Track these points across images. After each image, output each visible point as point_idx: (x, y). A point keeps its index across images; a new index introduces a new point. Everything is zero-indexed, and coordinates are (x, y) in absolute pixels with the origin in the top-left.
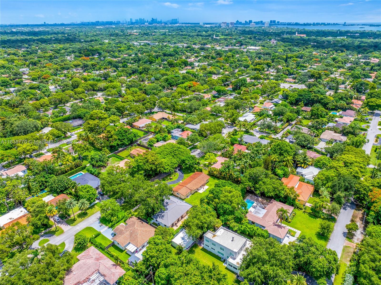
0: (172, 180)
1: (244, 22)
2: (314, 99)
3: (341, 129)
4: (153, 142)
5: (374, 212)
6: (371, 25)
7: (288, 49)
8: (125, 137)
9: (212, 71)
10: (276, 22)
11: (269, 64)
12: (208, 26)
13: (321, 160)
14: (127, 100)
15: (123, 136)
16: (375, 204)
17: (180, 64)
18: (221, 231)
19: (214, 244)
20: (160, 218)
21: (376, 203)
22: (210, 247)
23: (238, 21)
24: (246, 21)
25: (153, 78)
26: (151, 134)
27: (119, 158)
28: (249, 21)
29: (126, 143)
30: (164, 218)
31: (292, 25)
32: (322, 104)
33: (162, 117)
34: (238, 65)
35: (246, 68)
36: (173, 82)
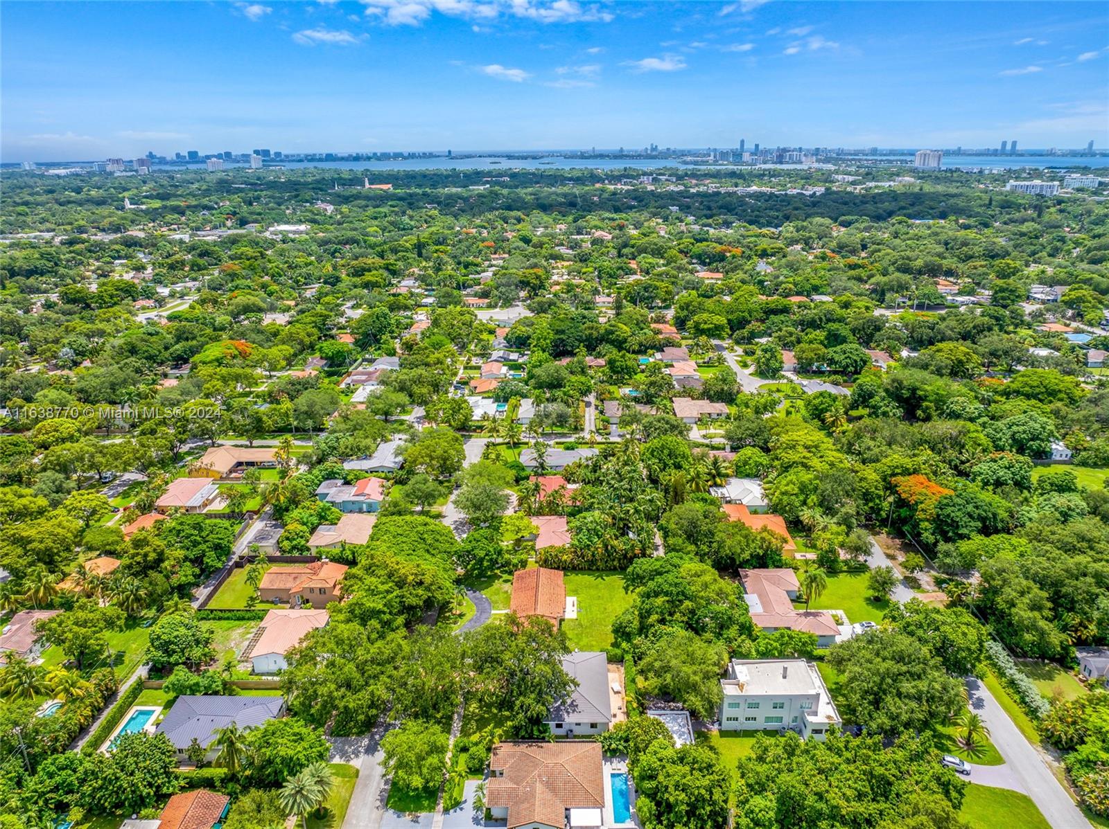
0: (465, 619)
1: (175, 158)
2: (591, 334)
3: (701, 389)
4: (302, 537)
5: (927, 520)
6: (510, 157)
7: (392, 223)
8: (203, 547)
9: (253, 304)
10: (272, 152)
11: (391, 267)
12: (62, 172)
13: (750, 458)
14: (57, 434)
15: (196, 543)
16: (920, 506)
17: (112, 297)
18: (742, 670)
19: (754, 703)
20: (568, 713)
21: (921, 503)
22: (742, 719)
23: (151, 155)
24: (178, 155)
25: (66, 349)
26: (251, 518)
27: (228, 619)
28: (189, 153)
29: (214, 563)
30: (580, 708)
31: (320, 160)
32: (612, 342)
33: (234, 462)
34: (303, 280)
35: (329, 283)
36: (160, 352)
